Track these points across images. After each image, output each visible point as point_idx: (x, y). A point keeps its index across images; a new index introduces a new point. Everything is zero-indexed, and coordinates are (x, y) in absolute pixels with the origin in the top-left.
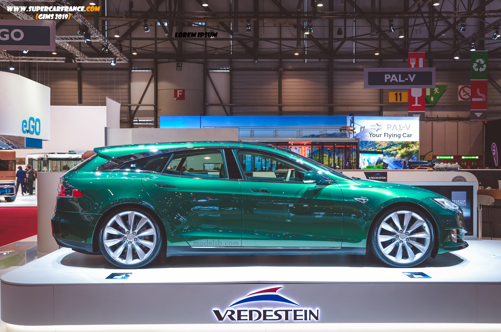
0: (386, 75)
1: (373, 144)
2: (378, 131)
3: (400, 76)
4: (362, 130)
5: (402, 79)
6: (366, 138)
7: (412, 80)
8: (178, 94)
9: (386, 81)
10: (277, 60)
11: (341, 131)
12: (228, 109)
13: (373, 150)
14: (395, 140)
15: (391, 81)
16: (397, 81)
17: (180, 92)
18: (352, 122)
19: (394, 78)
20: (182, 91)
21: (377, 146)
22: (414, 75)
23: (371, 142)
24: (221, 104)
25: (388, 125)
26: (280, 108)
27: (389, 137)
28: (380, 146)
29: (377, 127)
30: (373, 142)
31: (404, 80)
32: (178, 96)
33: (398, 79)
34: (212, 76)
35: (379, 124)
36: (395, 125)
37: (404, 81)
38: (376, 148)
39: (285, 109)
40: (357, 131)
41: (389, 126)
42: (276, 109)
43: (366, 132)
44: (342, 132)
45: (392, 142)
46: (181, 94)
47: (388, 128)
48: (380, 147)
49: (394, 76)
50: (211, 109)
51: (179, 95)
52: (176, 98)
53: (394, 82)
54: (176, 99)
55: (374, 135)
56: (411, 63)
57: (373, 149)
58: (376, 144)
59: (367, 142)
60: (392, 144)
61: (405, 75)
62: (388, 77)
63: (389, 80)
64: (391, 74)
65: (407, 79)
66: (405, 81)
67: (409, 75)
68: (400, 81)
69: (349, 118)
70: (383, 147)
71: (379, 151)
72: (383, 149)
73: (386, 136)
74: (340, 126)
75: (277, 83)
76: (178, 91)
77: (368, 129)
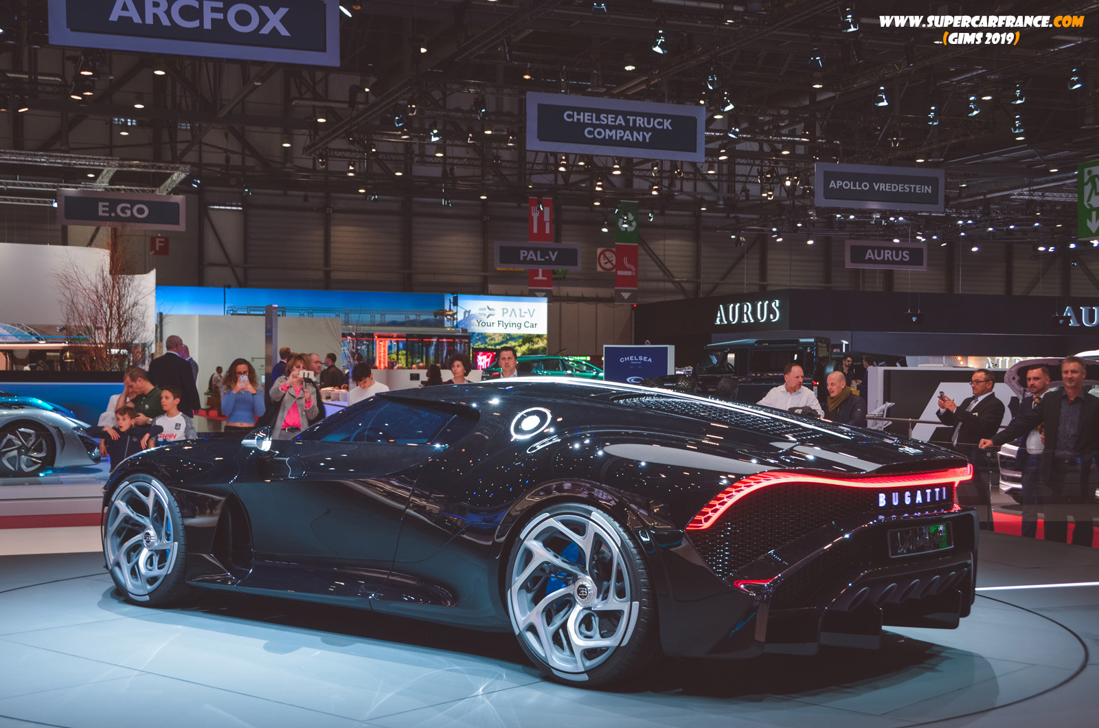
0: (522, 252)
1: (482, 338)
2: (490, 317)
3: (539, 252)
4: (467, 315)
5: (541, 258)
6: (472, 328)
7: (553, 258)
8: (158, 244)
9: (522, 259)
10: (321, 194)
11: (436, 317)
12: (239, 272)
13: (482, 346)
14: (514, 331)
15: (528, 259)
16: (535, 259)
17: (160, 242)
18: (456, 304)
19: (531, 255)
20: (163, 240)
21: (487, 340)
22: (556, 253)
23: (479, 334)
24: (229, 264)
25: (503, 309)
26: (327, 274)
27: (505, 327)
28: (492, 340)
29: (487, 312)
30: (482, 334)
31: (544, 258)
32: (157, 249)
33: (536, 257)
34: (212, 214)
35: (490, 307)
36: (513, 309)
37: (543, 260)
38: (486, 343)
39: (335, 275)
40: (460, 317)
41: (505, 311)
42: (320, 275)
43: (473, 318)
44: (438, 317)
45: (509, 335)
46: (162, 244)
47: (504, 313)
48: (493, 342)
49: (531, 252)
50: (211, 272)
51: (160, 246)
52: (153, 252)
53: (531, 260)
54: (154, 254)
55: (483, 324)
56: (533, 214)
57: (482, 344)
58: (487, 337)
59: (474, 333)
60: (510, 337)
61: (545, 252)
62: (524, 253)
63: (525, 258)
64: (528, 249)
65: (547, 257)
66: (546, 259)
67: (550, 253)
68: (539, 259)
69: (448, 298)
70: (497, 342)
71: (490, 347)
72: (496, 345)
73: (501, 326)
74: (436, 309)
75: (322, 232)
76: (157, 240)
77: (474, 315)
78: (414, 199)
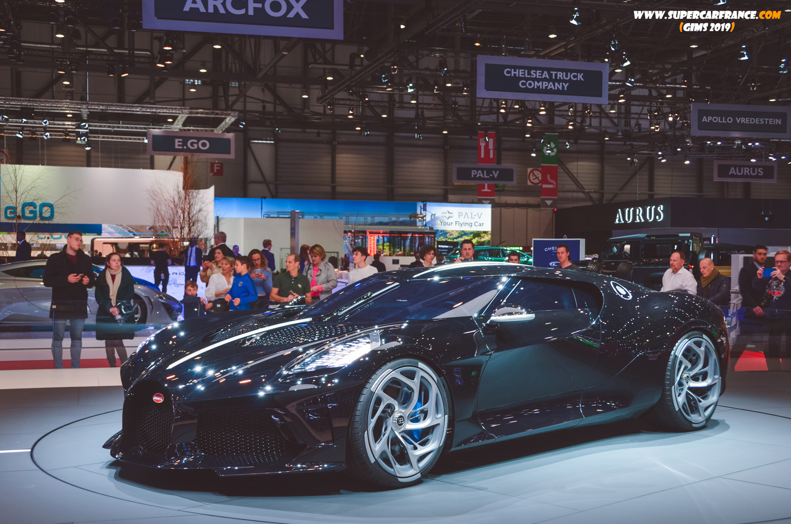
0: (473, 171)
1: (444, 234)
2: (450, 219)
3: (485, 172)
4: (433, 217)
5: (487, 175)
6: (437, 226)
7: (496, 176)
8: (216, 168)
9: (473, 176)
10: (329, 131)
11: (410, 218)
12: (272, 187)
13: (444, 240)
14: (467, 229)
15: (477, 176)
16: (482, 177)
17: (217, 166)
18: (425, 209)
19: (480, 174)
20: (219, 165)
21: (448, 235)
22: (498, 172)
23: (441, 231)
24: (265, 181)
25: (459, 213)
26: (334, 188)
27: (460, 225)
28: (451, 235)
29: (448, 215)
30: (444, 231)
31: (489, 176)
32: (215, 171)
33: (483, 175)
34: (253, 147)
35: (450, 212)
36: (466, 213)
37: (488, 177)
38: (447, 237)
39: (339, 189)
40: (428, 219)
41: (461, 214)
42: (329, 189)
43: (437, 220)
44: (412, 219)
45: (463, 231)
46: (219, 168)
47: (459, 216)
48: (451, 237)
49: (480, 171)
50: (252, 187)
51: (217, 170)
52: (212, 173)
53: (480, 177)
54: (213, 175)
55: (445, 224)
56: (481, 144)
57: (444, 238)
58: (447, 233)
59: (438, 230)
60: (464, 233)
61: (489, 171)
62: (474, 172)
63: (475, 176)
64: (477, 169)
65: (491, 175)
66: (490, 177)
67: (494, 172)
68: (485, 176)
69: (420, 205)
70: (455, 236)
71: (449, 240)
72: (454, 239)
73: (457, 225)
74: (410, 213)
75: (330, 159)
76: (215, 165)
77: (438, 217)
78: (396, 134)
